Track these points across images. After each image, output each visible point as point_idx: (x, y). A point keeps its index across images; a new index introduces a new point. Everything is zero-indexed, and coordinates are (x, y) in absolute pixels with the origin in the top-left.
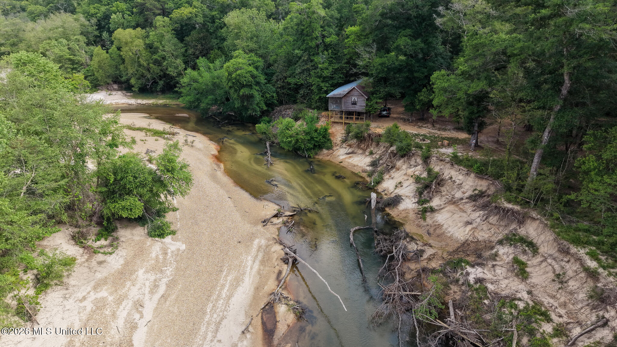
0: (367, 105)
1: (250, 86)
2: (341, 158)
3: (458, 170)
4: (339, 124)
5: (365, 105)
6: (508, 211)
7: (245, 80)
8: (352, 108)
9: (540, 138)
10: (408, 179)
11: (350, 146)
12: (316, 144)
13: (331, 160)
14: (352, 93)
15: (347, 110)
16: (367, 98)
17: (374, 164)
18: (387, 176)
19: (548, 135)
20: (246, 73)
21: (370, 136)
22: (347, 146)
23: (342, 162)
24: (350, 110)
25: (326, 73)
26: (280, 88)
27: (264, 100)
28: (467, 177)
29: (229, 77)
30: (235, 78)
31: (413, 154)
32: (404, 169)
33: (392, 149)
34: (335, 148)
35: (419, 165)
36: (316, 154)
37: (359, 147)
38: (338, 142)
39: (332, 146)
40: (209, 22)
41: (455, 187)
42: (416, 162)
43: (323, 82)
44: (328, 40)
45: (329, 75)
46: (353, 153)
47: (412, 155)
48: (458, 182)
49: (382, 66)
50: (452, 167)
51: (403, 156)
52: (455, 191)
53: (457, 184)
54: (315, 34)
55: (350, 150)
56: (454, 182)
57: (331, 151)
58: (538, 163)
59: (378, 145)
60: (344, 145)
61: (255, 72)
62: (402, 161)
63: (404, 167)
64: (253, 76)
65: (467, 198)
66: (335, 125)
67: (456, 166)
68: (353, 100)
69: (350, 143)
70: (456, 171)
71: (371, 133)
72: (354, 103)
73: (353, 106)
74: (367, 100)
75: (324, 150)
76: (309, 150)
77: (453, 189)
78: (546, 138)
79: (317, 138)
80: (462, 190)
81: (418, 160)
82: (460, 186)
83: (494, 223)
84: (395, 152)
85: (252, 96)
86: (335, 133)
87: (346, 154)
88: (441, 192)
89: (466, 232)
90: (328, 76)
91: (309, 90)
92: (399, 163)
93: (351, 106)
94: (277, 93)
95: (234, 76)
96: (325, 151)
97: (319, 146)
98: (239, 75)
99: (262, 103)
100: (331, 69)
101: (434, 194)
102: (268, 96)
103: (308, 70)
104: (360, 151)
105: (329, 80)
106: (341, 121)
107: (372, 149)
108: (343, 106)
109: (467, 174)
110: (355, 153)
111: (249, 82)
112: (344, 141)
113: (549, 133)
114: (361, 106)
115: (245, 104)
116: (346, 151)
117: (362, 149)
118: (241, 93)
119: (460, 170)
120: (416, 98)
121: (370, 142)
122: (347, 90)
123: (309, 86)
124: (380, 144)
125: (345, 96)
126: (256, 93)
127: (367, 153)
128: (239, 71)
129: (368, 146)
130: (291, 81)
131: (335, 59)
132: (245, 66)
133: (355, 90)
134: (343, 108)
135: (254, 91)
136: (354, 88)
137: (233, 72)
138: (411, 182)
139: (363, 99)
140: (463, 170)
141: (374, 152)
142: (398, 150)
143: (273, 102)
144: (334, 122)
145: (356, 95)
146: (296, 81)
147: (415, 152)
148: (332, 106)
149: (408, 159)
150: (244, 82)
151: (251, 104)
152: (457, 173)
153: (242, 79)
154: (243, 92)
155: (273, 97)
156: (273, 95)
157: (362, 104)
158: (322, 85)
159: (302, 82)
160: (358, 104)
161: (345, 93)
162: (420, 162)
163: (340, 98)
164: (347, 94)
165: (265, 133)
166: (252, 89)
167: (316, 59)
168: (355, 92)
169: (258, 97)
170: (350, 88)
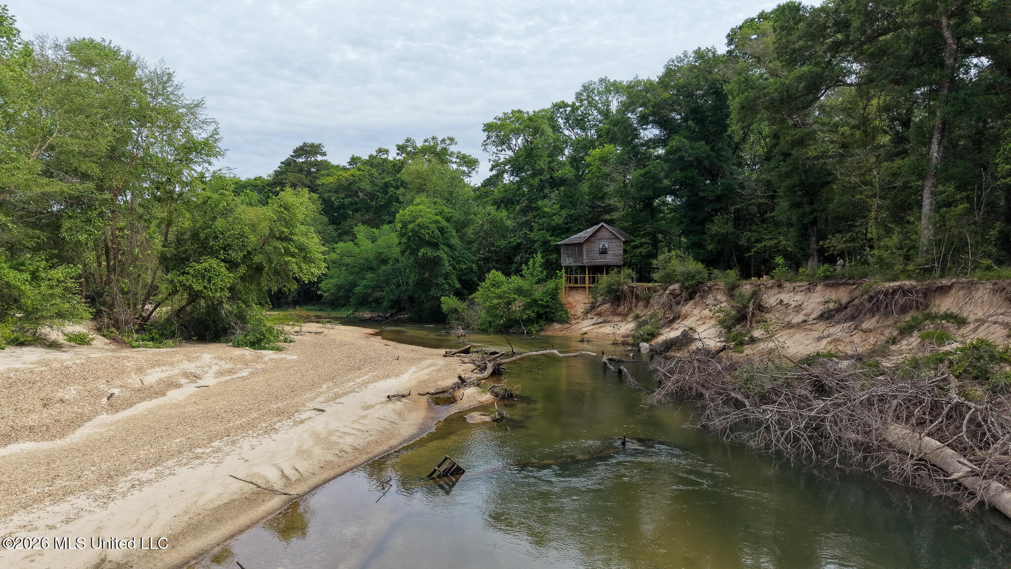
0: (625, 251)
1: (435, 246)
2: (585, 330)
3: (792, 290)
4: (580, 291)
5: (622, 252)
6: (895, 292)
7: (428, 233)
8: (600, 260)
9: (926, 156)
10: (704, 323)
11: (599, 315)
12: (542, 311)
13: (568, 333)
14: (599, 235)
15: (593, 264)
16: (623, 240)
18: (668, 330)
19: (939, 148)
20: (430, 223)
21: (633, 291)
22: (595, 315)
23: (586, 333)
24: (598, 264)
25: (558, 220)
26: (483, 259)
27: (457, 275)
28: (808, 295)
29: (404, 231)
30: (413, 230)
31: (710, 288)
32: (696, 314)
33: (671, 288)
34: (573, 322)
35: (721, 302)
36: (542, 330)
37: (615, 313)
38: (579, 314)
39: (568, 318)
40: (379, 191)
41: (789, 311)
42: (715, 300)
44: (558, 174)
46: (605, 322)
47: (707, 289)
48: (794, 304)
50: (780, 290)
51: (691, 297)
52: (791, 317)
53: (792, 306)
54: (539, 165)
55: (600, 320)
56: (788, 305)
57: (567, 325)
58: (931, 205)
59: (647, 305)
60: (589, 316)
61: (445, 223)
62: (691, 303)
63: (696, 312)
64: (442, 230)
65: (814, 319)
66: (573, 293)
67: (787, 285)
68: (601, 246)
69: (599, 309)
70: (789, 292)
71: (634, 286)
72: (604, 252)
73: (602, 255)
74: (624, 243)
75: (555, 324)
76: (530, 321)
77: (786, 314)
78: (935, 154)
79: (542, 300)
80: (804, 312)
81: (719, 297)
82: (799, 308)
83: (872, 327)
84: (678, 292)
85: (438, 262)
86: (573, 304)
87: (593, 324)
88: (766, 321)
89: (822, 346)
92: (686, 308)
93: (598, 255)
95: (410, 226)
96: (557, 326)
97: (547, 318)
98: (419, 225)
99: (454, 277)
100: (564, 213)
101: (754, 325)
102: (464, 266)
103: (527, 224)
104: (619, 318)
106: (583, 285)
107: (638, 311)
108: (585, 257)
109: (808, 289)
110: (609, 322)
111: (433, 237)
112: (590, 310)
113: (939, 144)
114: (615, 255)
115: (427, 275)
116: (594, 321)
117: (620, 314)
118: (420, 254)
119: (794, 288)
120: (706, 233)
121: (634, 300)
122: (590, 231)
123: (530, 248)
124: (652, 301)
125: (588, 240)
126: (445, 256)
127: (629, 319)
128: (419, 220)
129: (630, 309)
130: (502, 243)
131: (571, 203)
132: (429, 215)
133: (605, 230)
134: (586, 261)
135: (443, 253)
136: (602, 225)
137: (410, 222)
138: (710, 325)
139: (619, 244)
140: (800, 287)
141: (641, 315)
142: (683, 288)
143: (471, 280)
144: (571, 288)
145: (606, 239)
146: (509, 243)
147: (713, 285)
148: (567, 261)
149: (702, 297)
150: (427, 236)
151: (436, 277)
152: (792, 294)
153: (422, 231)
154: (424, 253)
155: (472, 270)
156: (471, 266)
157: (616, 252)
158: (550, 238)
159: (519, 241)
160: (609, 252)
161: (588, 235)
162: (724, 299)
163: (580, 245)
164: (591, 236)
165: (456, 309)
166: (439, 249)
167: (540, 203)
168: (604, 234)
169: (447, 264)
170: (596, 227)
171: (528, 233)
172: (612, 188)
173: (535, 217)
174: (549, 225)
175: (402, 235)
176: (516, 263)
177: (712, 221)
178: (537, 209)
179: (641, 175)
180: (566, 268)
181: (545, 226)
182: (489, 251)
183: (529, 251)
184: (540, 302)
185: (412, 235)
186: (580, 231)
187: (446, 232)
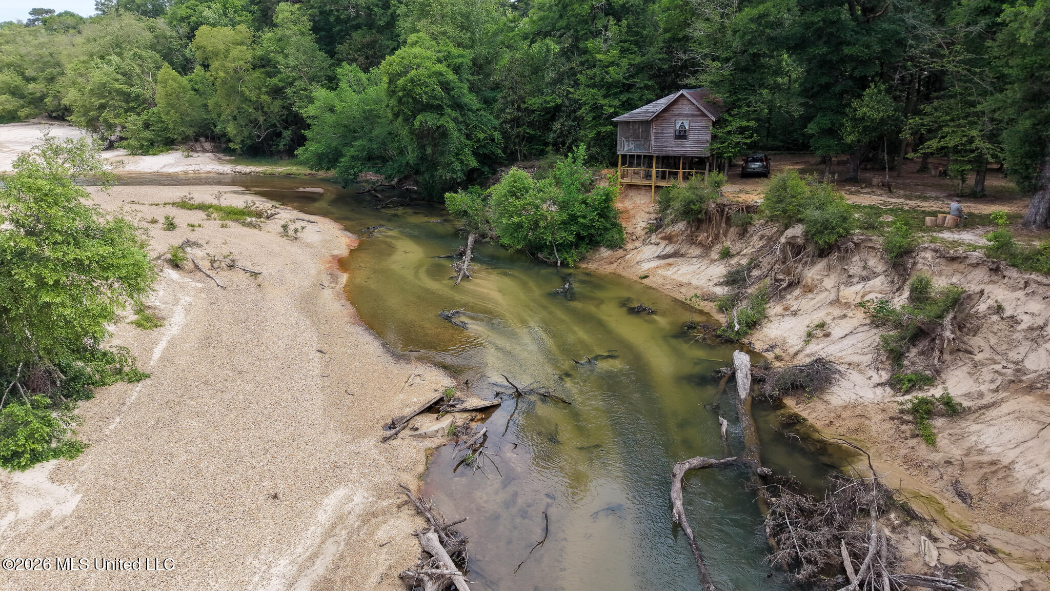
0: (714, 137)
1: (438, 109)
2: (646, 266)
3: (1022, 285)
4: (643, 192)
5: (709, 138)
7: (426, 93)
8: (674, 148)
10: (845, 316)
11: (669, 239)
12: (584, 233)
13: (620, 271)
14: (677, 109)
15: (664, 154)
16: (713, 119)
17: (735, 279)
18: (779, 309)
20: (429, 77)
21: (723, 211)
22: (662, 238)
23: (646, 277)
24: (671, 154)
25: (615, 74)
26: (511, 122)
27: (472, 147)
29: (392, 88)
30: (404, 88)
31: (856, 244)
32: (829, 287)
33: (790, 232)
34: (629, 246)
35: (876, 275)
36: (583, 259)
37: (692, 240)
38: (639, 232)
39: (622, 240)
41: (1017, 336)
42: (865, 268)
43: (605, 97)
45: (620, 77)
46: (675, 255)
47: (852, 246)
48: (1027, 321)
49: (760, 24)
50: (995, 278)
51: (823, 253)
52: (1023, 350)
53: (1023, 326)
55: (670, 249)
56: (1013, 321)
57: (620, 252)
59: (743, 233)
60: (654, 238)
61: (451, 76)
62: (821, 265)
63: (829, 283)
64: (446, 86)
66: (632, 193)
67: (1013, 273)
68: (678, 127)
69: (668, 230)
70: (1015, 289)
71: (726, 202)
72: (682, 135)
73: (679, 141)
74: (714, 124)
75: (603, 249)
76: (563, 247)
77: (1013, 344)
79: (584, 217)
81: (872, 263)
82: (1038, 333)
84: (800, 241)
85: (443, 133)
86: (632, 212)
87: (658, 257)
88: (971, 353)
90: (618, 82)
91: (573, 121)
92: (813, 273)
93: (672, 141)
94: (504, 133)
95: (401, 82)
96: (605, 252)
97: (591, 240)
98: (412, 81)
99: (468, 151)
100: (625, 62)
101: (947, 357)
102: (482, 136)
103: (573, 73)
104: (696, 251)
105: (621, 92)
106: (646, 182)
107: (728, 244)
108: (652, 143)
110: (682, 256)
111: (435, 98)
112: (655, 227)
114: (699, 142)
115: (429, 151)
116: (658, 250)
117: (700, 244)
118: (417, 124)
119: (1027, 284)
120: (844, 114)
121: (723, 225)
122: (664, 102)
123: (575, 111)
124: (751, 230)
125: (659, 116)
126: (451, 125)
127: (714, 255)
128: (413, 73)
129: (717, 237)
130: (534, 102)
131: (636, 43)
132: (429, 64)
133: (685, 102)
134: (654, 149)
135: (448, 121)
136: (682, 95)
137: (400, 75)
138: (855, 322)
139: (704, 124)
140: (1040, 284)
141: (733, 251)
142: (808, 236)
143: (493, 153)
144: (631, 186)
145: (686, 116)
146: (545, 101)
147: (863, 241)
148: (625, 147)
149: (842, 259)
150: (424, 97)
151: (442, 154)
152: (1020, 294)
153: (418, 90)
154: (421, 122)
155: (493, 140)
156: (492, 135)
157: (700, 137)
158: (603, 102)
159: (559, 101)
160: (690, 137)
161: (660, 109)
162: (880, 268)
163: (647, 124)
164: (666, 110)
165: (465, 212)
166: (442, 115)
167: (590, 44)
168: (685, 108)
169: (456, 134)
170: (672, 97)
171: (572, 90)
172: (699, 30)
173: (582, 64)
174: (603, 79)
175: (391, 93)
176: (555, 131)
177: (860, 96)
178: (585, 51)
179: (752, 20)
180: (624, 156)
181: (597, 80)
182: (519, 109)
183: (573, 117)
184: (581, 220)
185: (404, 96)
186: (649, 101)
187: (453, 89)
